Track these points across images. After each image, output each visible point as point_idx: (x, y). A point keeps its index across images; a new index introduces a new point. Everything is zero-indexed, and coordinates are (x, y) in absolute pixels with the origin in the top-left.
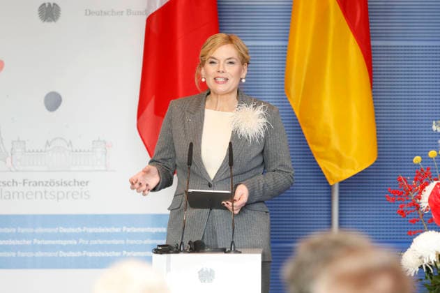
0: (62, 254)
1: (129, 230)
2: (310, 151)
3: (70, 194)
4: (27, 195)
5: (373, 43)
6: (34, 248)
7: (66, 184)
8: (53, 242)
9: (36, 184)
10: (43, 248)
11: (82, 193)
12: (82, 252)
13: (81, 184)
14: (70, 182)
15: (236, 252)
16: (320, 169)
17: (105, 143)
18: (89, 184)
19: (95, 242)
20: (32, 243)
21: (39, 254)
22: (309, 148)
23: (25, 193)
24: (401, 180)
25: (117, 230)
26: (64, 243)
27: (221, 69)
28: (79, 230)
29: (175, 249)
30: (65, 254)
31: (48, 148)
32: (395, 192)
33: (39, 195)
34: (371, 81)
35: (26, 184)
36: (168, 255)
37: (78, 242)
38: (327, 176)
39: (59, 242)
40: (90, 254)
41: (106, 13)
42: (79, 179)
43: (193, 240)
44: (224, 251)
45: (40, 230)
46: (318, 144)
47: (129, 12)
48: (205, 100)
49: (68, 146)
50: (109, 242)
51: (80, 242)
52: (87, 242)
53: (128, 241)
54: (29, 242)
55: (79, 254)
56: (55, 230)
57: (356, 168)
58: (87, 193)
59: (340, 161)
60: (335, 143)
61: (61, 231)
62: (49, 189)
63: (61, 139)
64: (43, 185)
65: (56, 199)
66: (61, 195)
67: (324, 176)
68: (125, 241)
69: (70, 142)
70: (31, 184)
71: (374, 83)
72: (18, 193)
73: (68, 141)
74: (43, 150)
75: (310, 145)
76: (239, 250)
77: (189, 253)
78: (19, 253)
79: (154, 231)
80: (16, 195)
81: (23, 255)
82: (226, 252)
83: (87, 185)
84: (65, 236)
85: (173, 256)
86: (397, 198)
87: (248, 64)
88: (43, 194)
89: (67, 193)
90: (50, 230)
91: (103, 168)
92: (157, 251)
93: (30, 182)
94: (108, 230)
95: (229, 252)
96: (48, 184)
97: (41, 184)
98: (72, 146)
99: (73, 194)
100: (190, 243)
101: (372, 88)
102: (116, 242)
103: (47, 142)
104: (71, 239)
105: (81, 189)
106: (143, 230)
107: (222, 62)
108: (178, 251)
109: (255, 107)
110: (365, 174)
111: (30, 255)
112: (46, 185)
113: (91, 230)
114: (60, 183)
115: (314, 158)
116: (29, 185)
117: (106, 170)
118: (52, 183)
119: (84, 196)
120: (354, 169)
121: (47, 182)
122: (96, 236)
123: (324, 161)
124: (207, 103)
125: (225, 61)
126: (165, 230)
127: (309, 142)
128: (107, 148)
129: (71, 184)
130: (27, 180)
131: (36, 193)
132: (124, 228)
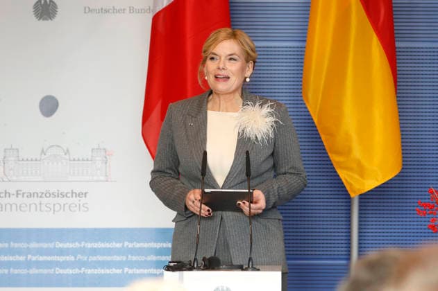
0: (60, 271)
1: (131, 246)
2: (330, 161)
3: (67, 206)
4: (20, 207)
5: (398, 44)
6: (29, 264)
7: (63, 195)
8: (49, 258)
9: (30, 195)
10: (38, 264)
11: (80, 205)
12: (80, 269)
13: (79, 195)
14: (67, 193)
15: (255, 269)
16: (340, 180)
17: (106, 152)
18: (87, 195)
19: (94, 258)
20: (26, 259)
21: (34, 271)
22: (328, 157)
23: (18, 205)
24: (432, 193)
25: (118, 245)
26: (61, 259)
27: (221, 66)
28: (77, 245)
29: (188, 266)
30: (61, 271)
31: (43, 157)
32: (425, 205)
33: (33, 206)
34: (396, 86)
35: (19, 196)
36: (181, 272)
37: (76, 258)
38: (348, 188)
39: (55, 258)
40: (89, 271)
41: (107, 11)
42: (77, 191)
43: (208, 257)
44: (241, 268)
45: (33, 245)
46: (338, 153)
47: (132, 10)
48: (208, 102)
49: (65, 154)
50: (108, 258)
51: (78, 258)
52: (85, 259)
53: (130, 256)
54: (22, 258)
55: (77, 271)
56: (51, 245)
57: (379, 179)
58: (85, 205)
59: (362, 171)
60: (357, 152)
61: (57, 246)
62: (45, 200)
63: (58, 146)
64: (37, 196)
65: (52, 211)
66: (57, 207)
67: (345, 187)
68: (127, 257)
69: (68, 150)
70: (25, 195)
71: (398, 88)
72: (11, 205)
73: (65, 149)
74: (38, 159)
75: (330, 155)
76: (257, 267)
77: (203, 270)
78: (12, 270)
79: (158, 247)
80: (8, 206)
81: (16, 272)
82: (243, 270)
83: (85, 196)
84: (61, 252)
85: (186, 274)
86: (428, 212)
87: (254, 62)
88: (38, 206)
89: (64, 205)
90: (45, 245)
91: (102, 178)
92: (169, 268)
93: (23, 193)
94: (108, 245)
95: (246, 269)
96: (44, 195)
97: (36, 195)
98: (69, 155)
99: (70, 207)
100: (204, 259)
101: (396, 93)
102: (117, 258)
103: (43, 151)
104: (68, 255)
105: (80, 201)
106: (146, 245)
107: (223, 58)
108: (191, 269)
109: (261, 105)
110: (388, 185)
111: (24, 271)
112: (41, 197)
113: (89, 245)
114: (56, 194)
115: (334, 168)
116: (23, 196)
117: (107, 181)
118: (47, 194)
119: (82, 208)
120: (377, 180)
121: (43, 193)
122: (95, 252)
123: (345, 172)
124: (210, 105)
125: (226, 57)
126: (170, 245)
127: (328, 151)
128: (108, 157)
129: (68, 195)
130: (20, 191)
131: (30, 205)
132: (126, 244)
